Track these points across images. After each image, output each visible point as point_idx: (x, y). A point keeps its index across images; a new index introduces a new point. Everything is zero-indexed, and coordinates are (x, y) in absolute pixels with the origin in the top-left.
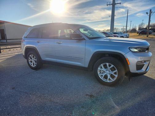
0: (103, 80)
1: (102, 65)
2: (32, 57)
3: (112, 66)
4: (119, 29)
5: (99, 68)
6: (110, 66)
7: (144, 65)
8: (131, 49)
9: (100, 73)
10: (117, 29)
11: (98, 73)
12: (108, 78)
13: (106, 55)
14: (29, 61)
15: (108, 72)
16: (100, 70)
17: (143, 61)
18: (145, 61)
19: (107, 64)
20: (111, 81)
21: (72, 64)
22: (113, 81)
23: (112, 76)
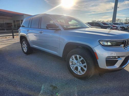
0: (74, 71)
1: (73, 57)
2: (24, 44)
3: (82, 58)
4: (122, 20)
5: (71, 59)
6: (80, 58)
7: (118, 60)
8: (101, 42)
9: (72, 64)
10: (121, 20)
11: (70, 64)
12: (79, 70)
13: (79, 47)
14: (23, 46)
15: (78, 64)
16: (72, 62)
17: (117, 56)
18: (119, 57)
19: (78, 56)
20: (81, 74)
21: (52, 53)
22: (83, 74)
23: (82, 69)
